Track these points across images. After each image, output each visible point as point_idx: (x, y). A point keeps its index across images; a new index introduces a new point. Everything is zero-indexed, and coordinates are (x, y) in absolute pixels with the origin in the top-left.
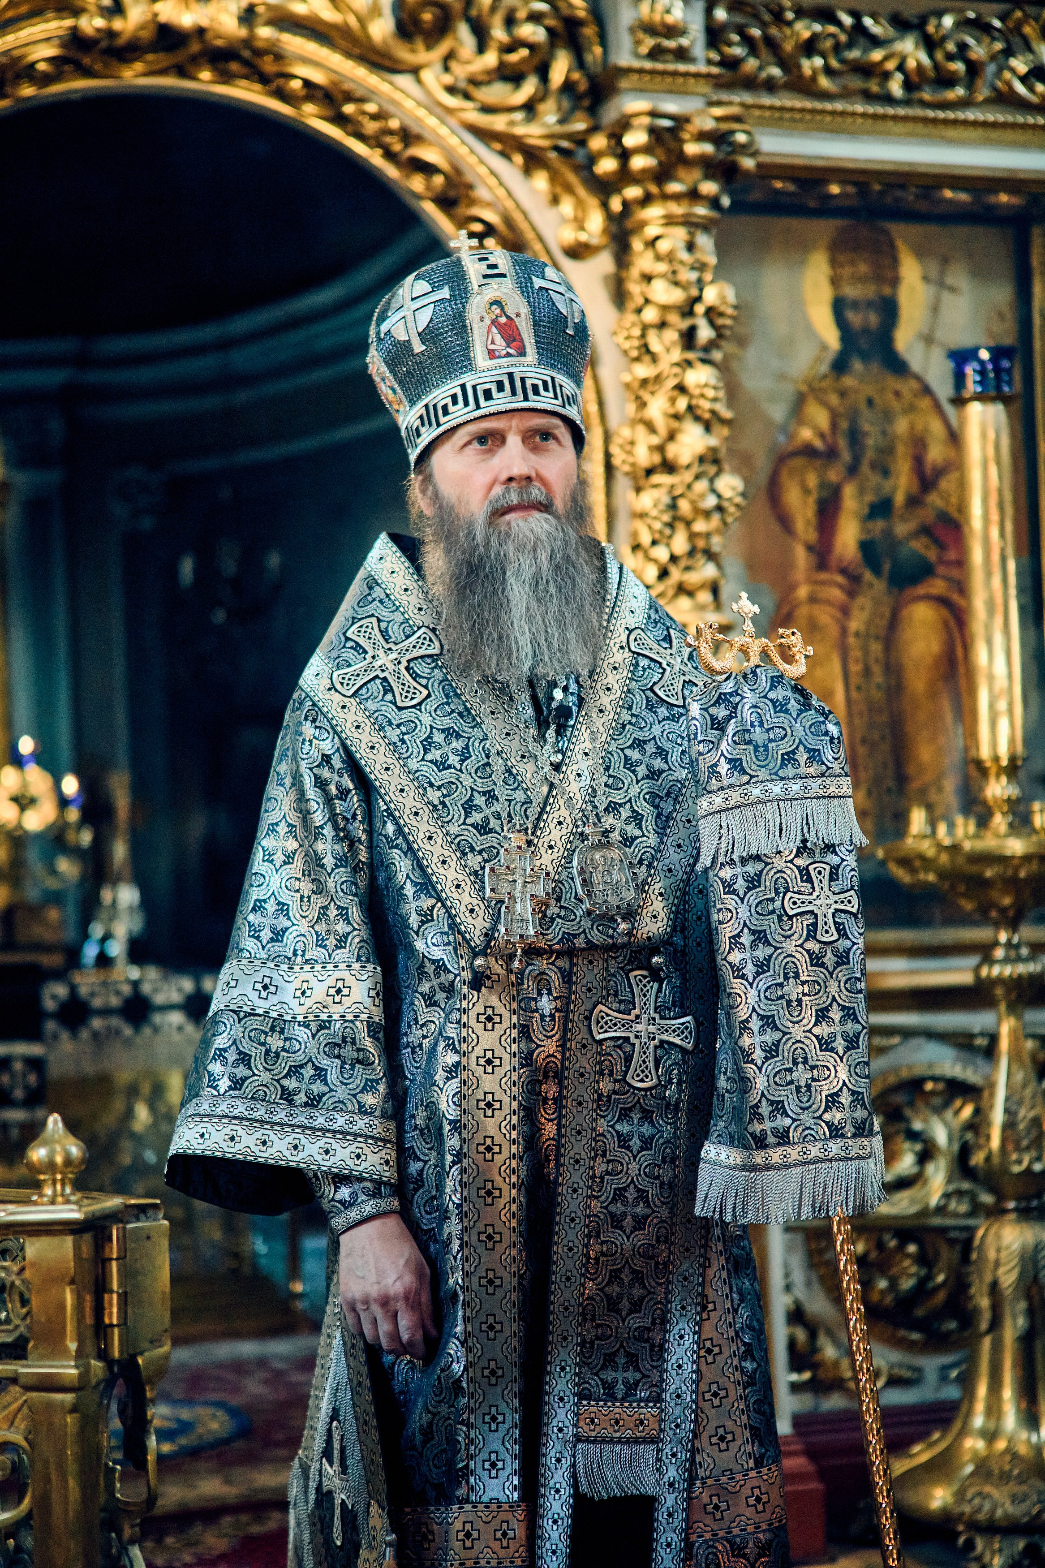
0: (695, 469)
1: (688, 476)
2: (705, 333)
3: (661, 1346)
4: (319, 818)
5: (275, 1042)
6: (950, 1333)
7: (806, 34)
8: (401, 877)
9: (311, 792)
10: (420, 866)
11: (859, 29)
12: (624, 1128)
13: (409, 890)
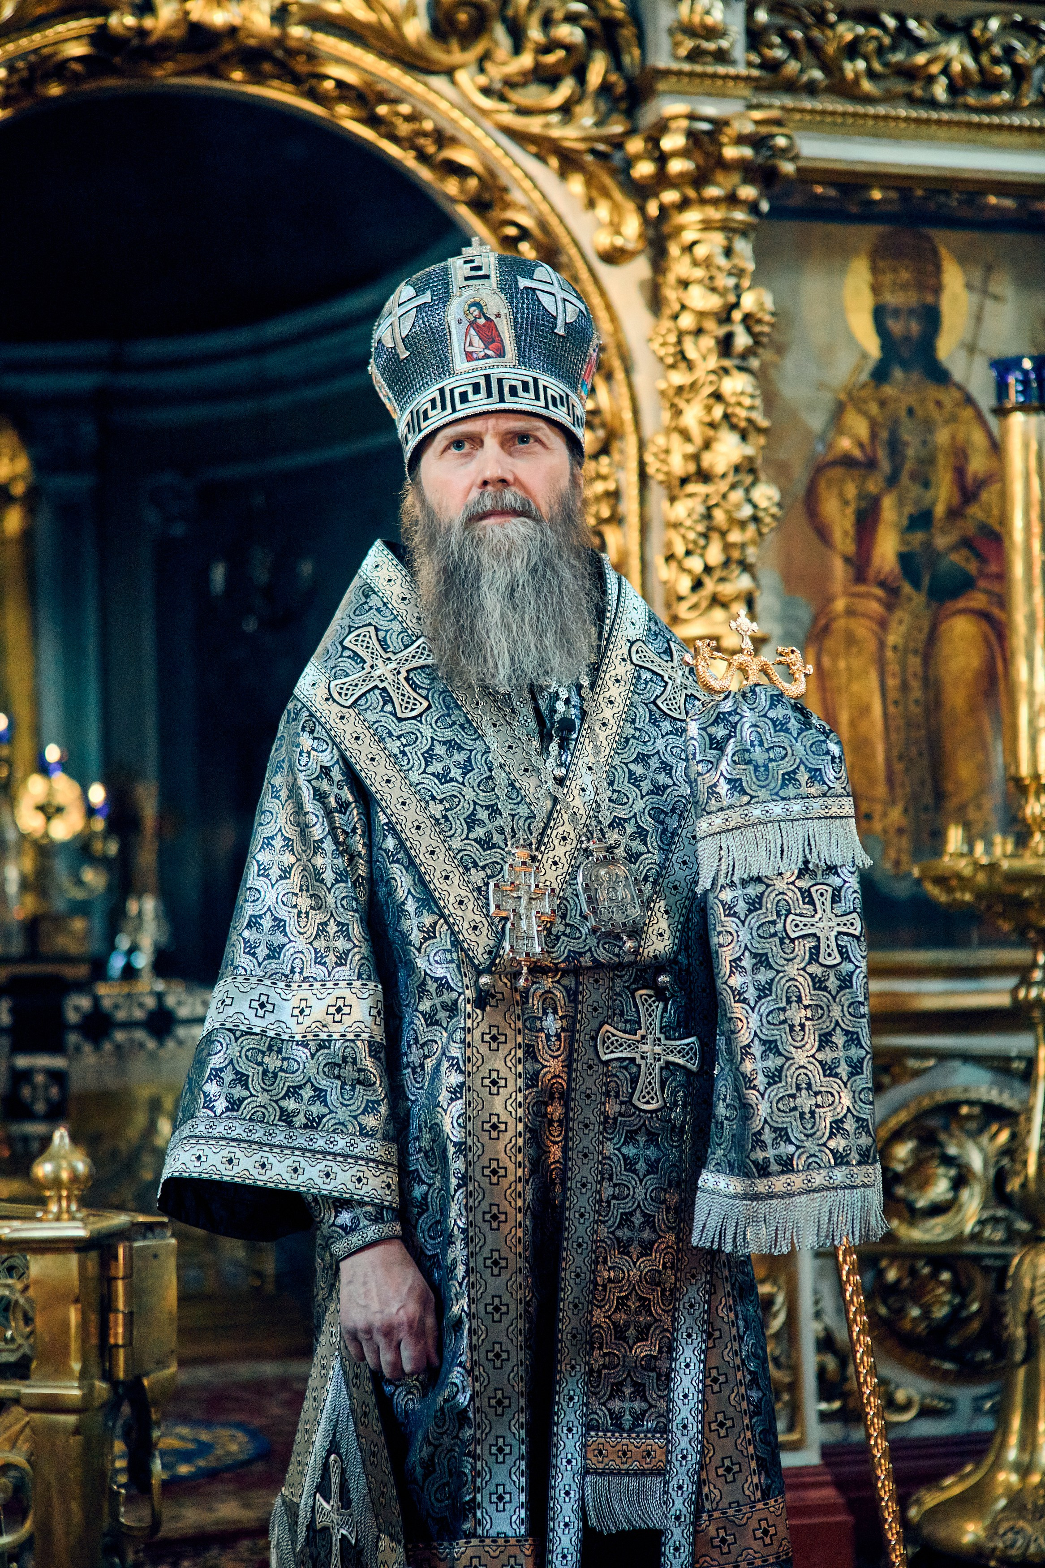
0: (731, 479)
1: (723, 486)
2: (742, 340)
3: (668, 1375)
4: (318, 831)
5: (272, 1062)
6: (984, 1363)
7: (849, 37)
8: (401, 894)
9: (310, 805)
10: (421, 881)
11: (903, 31)
12: (630, 1151)
13: (411, 906)
